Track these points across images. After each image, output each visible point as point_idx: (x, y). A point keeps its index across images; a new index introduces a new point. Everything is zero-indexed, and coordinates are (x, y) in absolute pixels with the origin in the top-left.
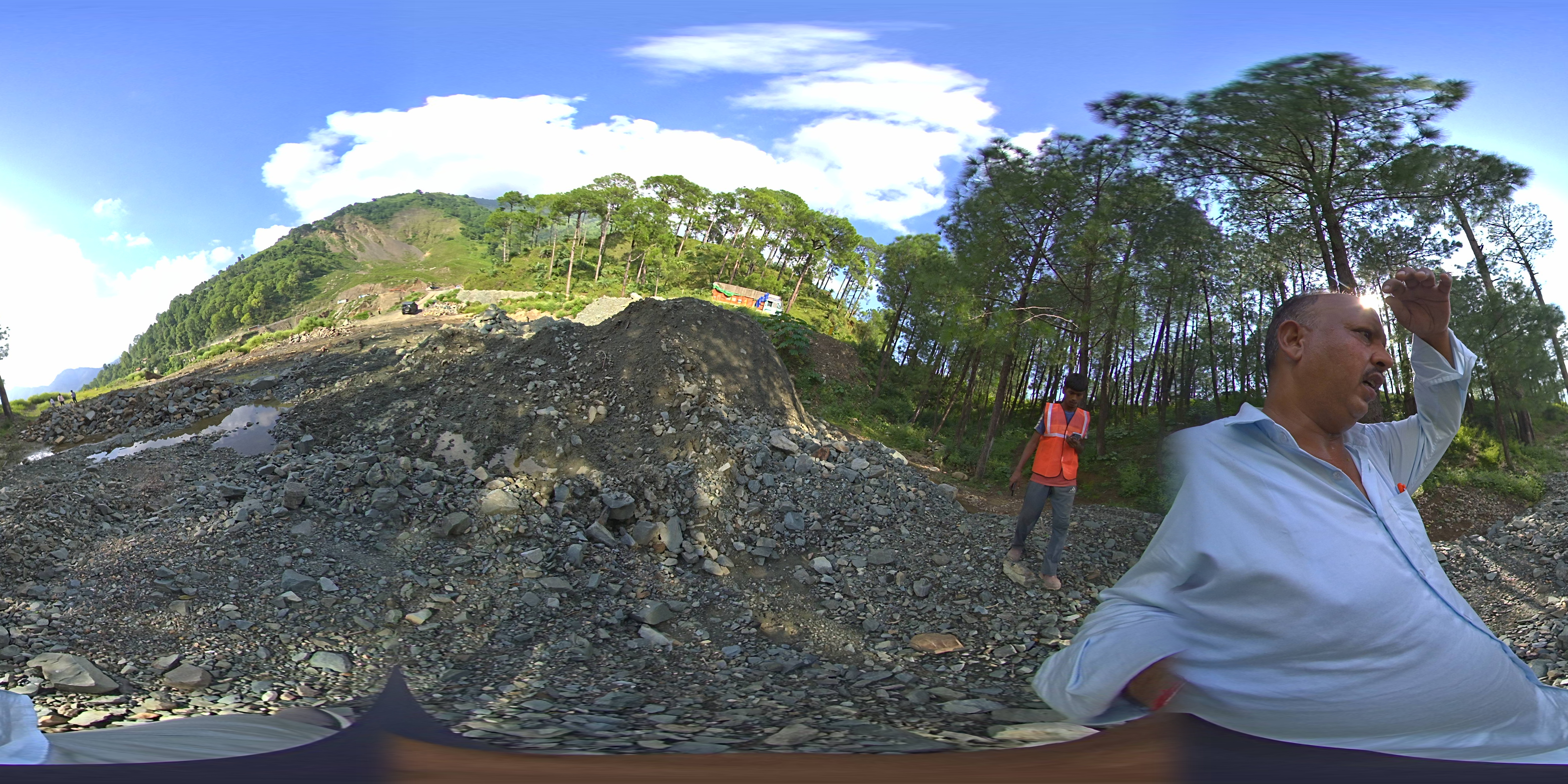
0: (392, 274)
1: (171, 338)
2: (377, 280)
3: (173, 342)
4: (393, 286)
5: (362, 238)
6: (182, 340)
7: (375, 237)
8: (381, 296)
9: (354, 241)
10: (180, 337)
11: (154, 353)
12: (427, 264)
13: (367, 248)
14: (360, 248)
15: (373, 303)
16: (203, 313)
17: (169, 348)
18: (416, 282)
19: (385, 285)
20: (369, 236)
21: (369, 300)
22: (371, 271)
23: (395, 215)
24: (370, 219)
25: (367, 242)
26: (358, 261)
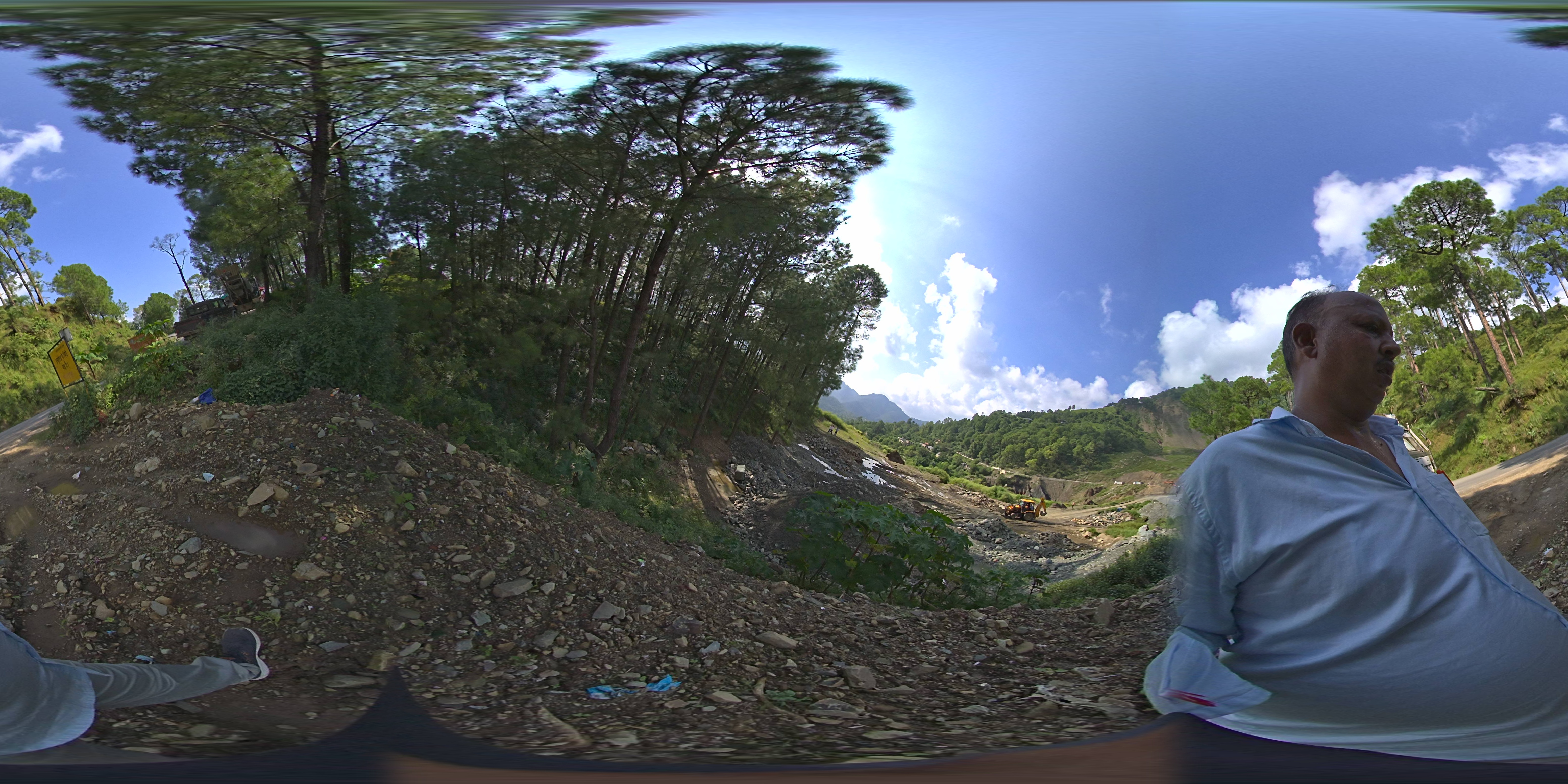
1: (968, 440)
3: (968, 444)
6: (975, 447)
10: (976, 445)
11: (949, 441)
16: (1005, 437)
17: (963, 447)
26: (1162, 445)
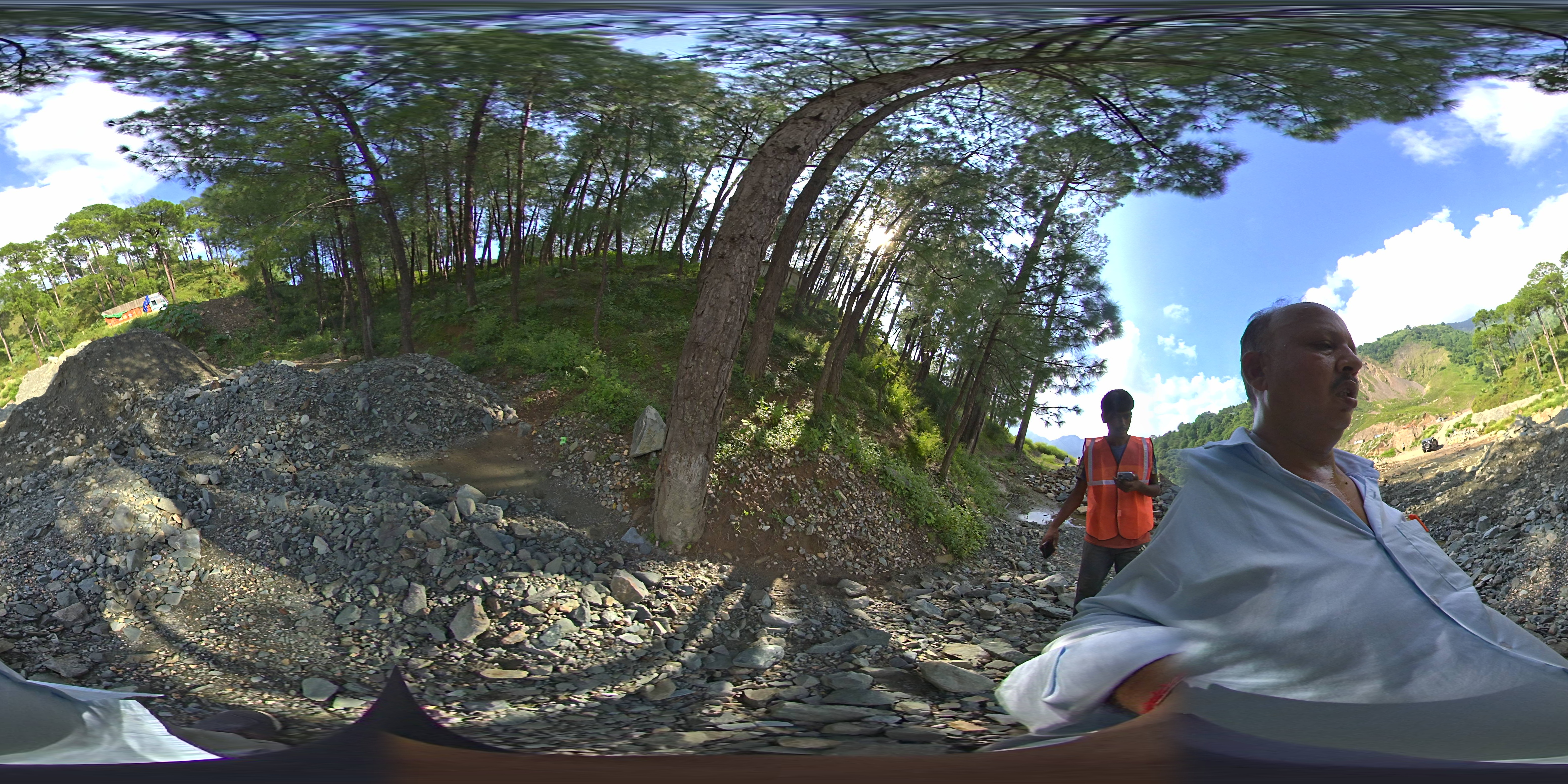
0: (1402, 411)
2: (1390, 419)
4: (1404, 423)
5: (1371, 378)
7: (1383, 377)
8: (1396, 434)
9: (1365, 381)
12: (1430, 397)
13: (1377, 388)
14: (1371, 389)
15: (1390, 442)
18: (1424, 416)
19: (1398, 423)
20: (1377, 376)
21: (1385, 440)
22: (1383, 410)
23: (1396, 352)
24: (1377, 359)
25: (1376, 382)
26: (1370, 401)
